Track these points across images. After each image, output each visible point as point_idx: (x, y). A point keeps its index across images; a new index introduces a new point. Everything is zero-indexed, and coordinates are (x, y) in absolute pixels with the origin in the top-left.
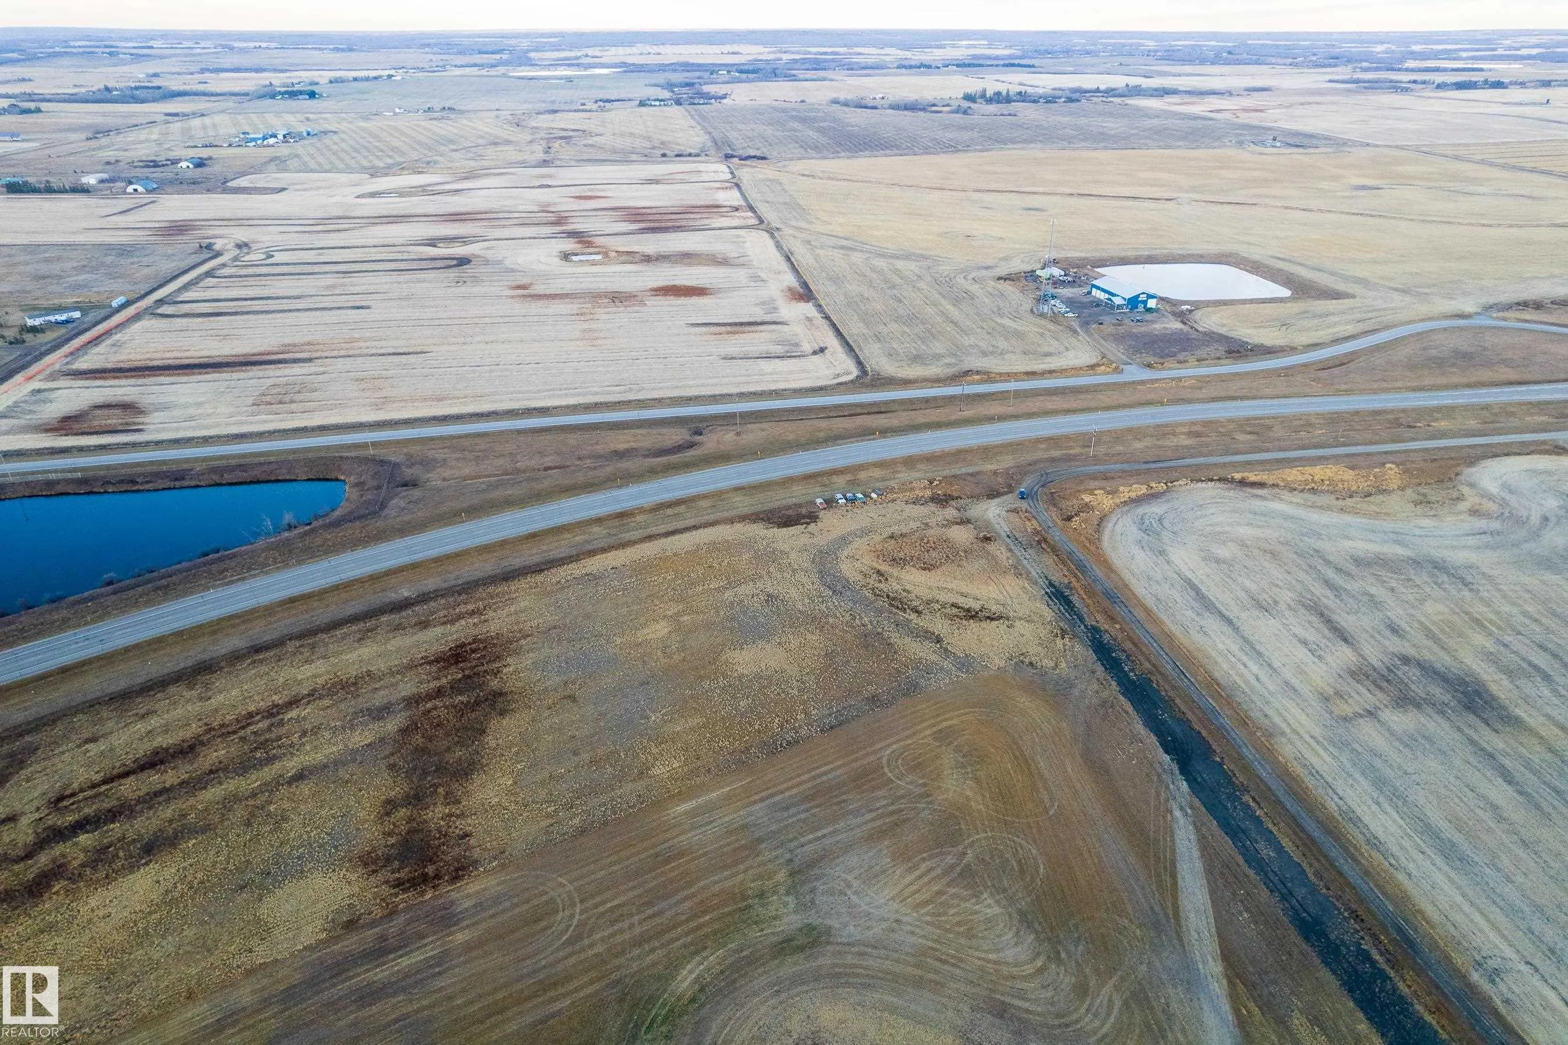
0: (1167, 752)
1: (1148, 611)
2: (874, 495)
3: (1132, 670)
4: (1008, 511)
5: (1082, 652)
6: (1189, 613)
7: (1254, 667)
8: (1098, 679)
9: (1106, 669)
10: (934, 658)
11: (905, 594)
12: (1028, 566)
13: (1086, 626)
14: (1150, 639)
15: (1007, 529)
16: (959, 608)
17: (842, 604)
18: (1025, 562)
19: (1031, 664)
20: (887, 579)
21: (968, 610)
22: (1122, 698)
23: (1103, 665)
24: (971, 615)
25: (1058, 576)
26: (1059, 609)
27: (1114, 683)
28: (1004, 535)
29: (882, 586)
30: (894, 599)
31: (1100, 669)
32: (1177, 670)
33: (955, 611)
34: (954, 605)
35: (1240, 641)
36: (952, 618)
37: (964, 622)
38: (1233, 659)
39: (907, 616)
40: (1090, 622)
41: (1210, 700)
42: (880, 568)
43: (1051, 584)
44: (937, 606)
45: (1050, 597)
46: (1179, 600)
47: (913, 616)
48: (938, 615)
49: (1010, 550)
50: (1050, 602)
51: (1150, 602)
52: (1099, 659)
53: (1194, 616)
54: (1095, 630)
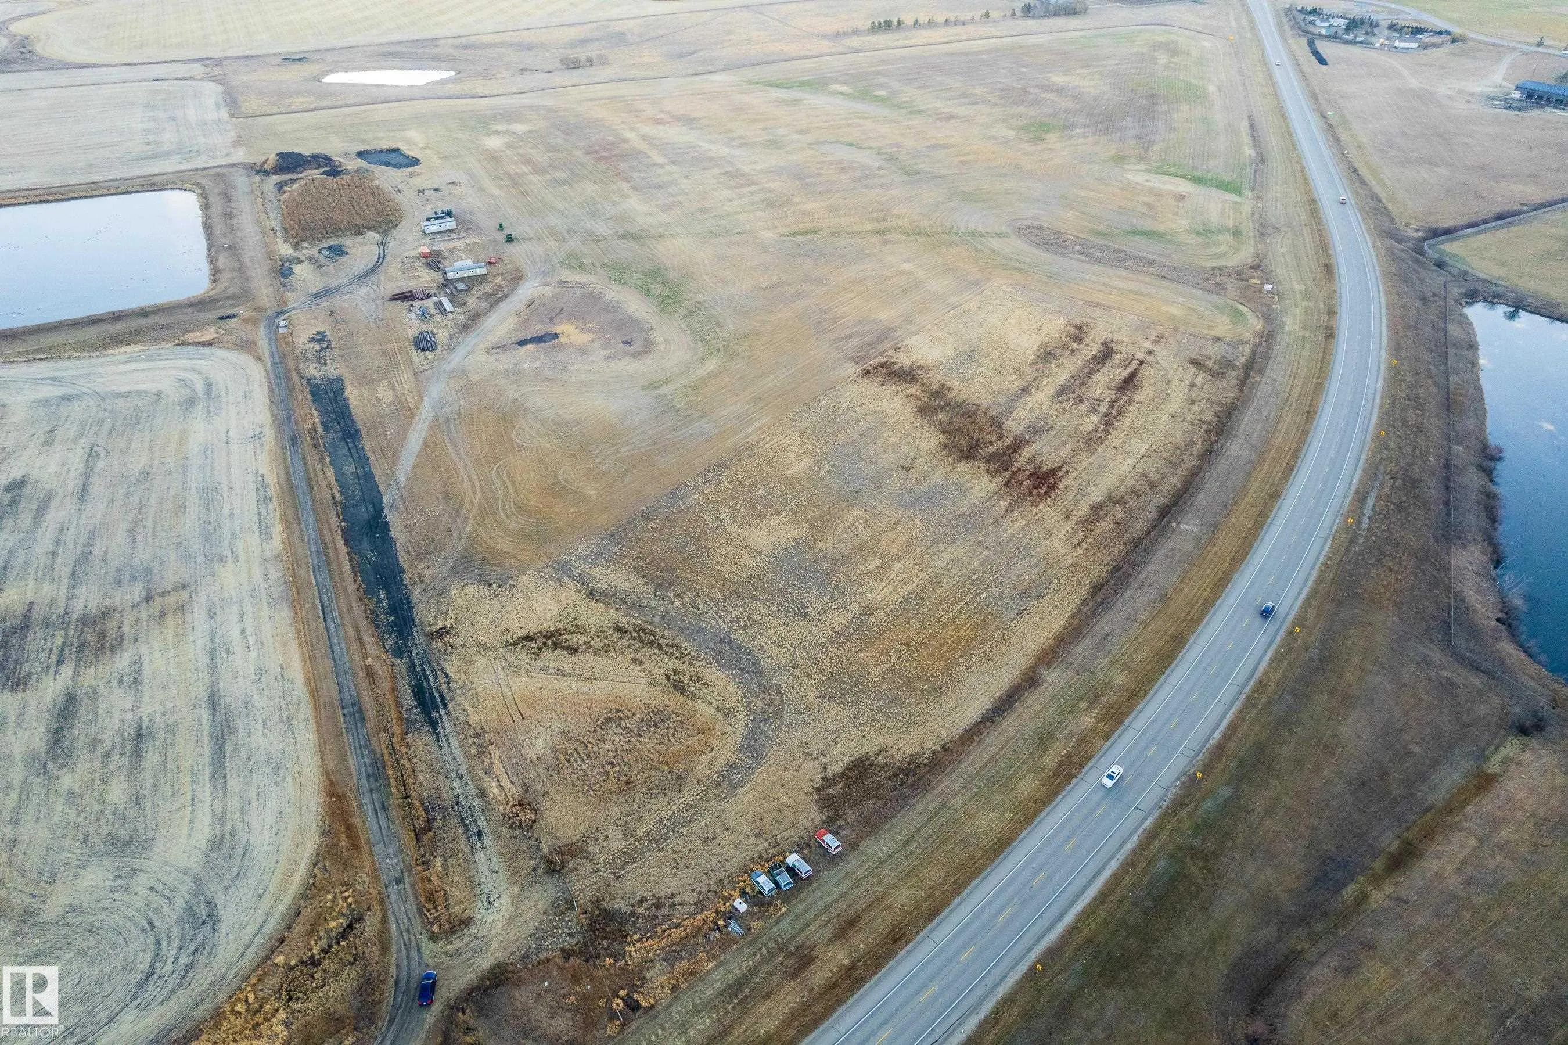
0: (387, 523)
1: (315, 696)
2: (741, 906)
3: (380, 601)
4: (467, 922)
5: (426, 616)
6: (260, 701)
7: (235, 633)
8: (422, 582)
9: (408, 598)
10: (594, 571)
11: (639, 656)
12: (461, 758)
13: (410, 656)
14: (336, 648)
15: (480, 856)
16: (569, 648)
17: (713, 623)
18: (463, 769)
19: (490, 585)
20: (668, 678)
21: (556, 645)
22: (405, 566)
23: (409, 602)
24: (553, 640)
25: (421, 743)
26: (436, 677)
27: (406, 581)
28: (488, 839)
29: (671, 664)
30: (651, 644)
31: (416, 595)
32: (328, 610)
33: (574, 640)
34: (573, 651)
35: (221, 668)
36: (578, 629)
37: (561, 626)
38: (252, 640)
39: (632, 621)
40: (402, 664)
41: (314, 582)
42: (683, 699)
43: (433, 724)
44: (597, 643)
45: (443, 698)
46: (259, 726)
47: (623, 621)
48: (593, 631)
49: (482, 794)
50: (444, 687)
51: (305, 714)
52: (411, 609)
53: (256, 698)
54: (399, 652)
